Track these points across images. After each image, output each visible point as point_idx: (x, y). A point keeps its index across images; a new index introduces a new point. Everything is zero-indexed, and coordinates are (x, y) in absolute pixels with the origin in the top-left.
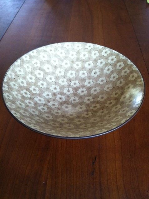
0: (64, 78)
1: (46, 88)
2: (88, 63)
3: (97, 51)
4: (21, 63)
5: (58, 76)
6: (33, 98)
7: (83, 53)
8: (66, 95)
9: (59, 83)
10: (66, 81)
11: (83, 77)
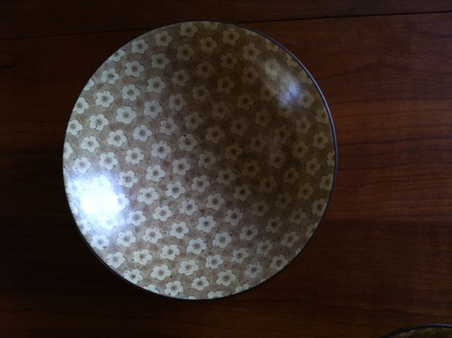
0: (167, 117)
1: (144, 159)
2: (200, 66)
3: (210, 36)
4: (73, 146)
5: (154, 120)
6: (136, 201)
7: (180, 49)
8: (188, 155)
9: (161, 134)
10: (173, 122)
11: (203, 99)
